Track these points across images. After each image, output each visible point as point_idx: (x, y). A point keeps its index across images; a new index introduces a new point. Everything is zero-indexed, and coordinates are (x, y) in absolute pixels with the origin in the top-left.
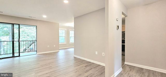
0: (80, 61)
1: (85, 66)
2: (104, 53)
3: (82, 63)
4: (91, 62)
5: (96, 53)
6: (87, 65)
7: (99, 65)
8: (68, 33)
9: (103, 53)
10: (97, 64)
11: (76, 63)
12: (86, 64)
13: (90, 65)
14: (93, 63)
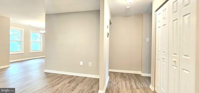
0: (58, 77)
1: (67, 82)
2: (91, 63)
3: (61, 80)
4: (73, 76)
5: (81, 63)
6: (71, 81)
7: (85, 78)
8: (27, 36)
9: (89, 63)
10: (82, 77)
11: (52, 81)
12: (69, 80)
13: (74, 80)
14: (77, 77)
